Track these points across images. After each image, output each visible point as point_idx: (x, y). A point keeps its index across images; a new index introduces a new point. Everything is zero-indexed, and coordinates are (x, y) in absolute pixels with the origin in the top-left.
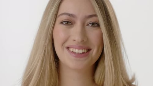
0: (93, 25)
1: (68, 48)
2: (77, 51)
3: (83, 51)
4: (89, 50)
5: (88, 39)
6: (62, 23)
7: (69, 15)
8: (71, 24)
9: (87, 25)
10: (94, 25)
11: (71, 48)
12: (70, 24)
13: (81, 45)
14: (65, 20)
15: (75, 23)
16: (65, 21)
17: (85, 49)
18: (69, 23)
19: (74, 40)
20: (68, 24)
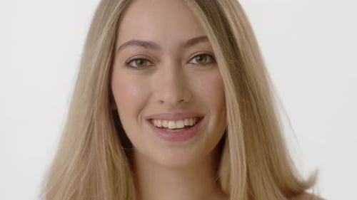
0: (201, 60)
1: (150, 120)
2: (171, 125)
3: (186, 123)
4: (199, 119)
5: (192, 95)
6: (128, 64)
7: (143, 44)
8: (151, 66)
9: (188, 62)
10: (203, 61)
11: (157, 119)
12: (148, 63)
13: (179, 111)
14: (136, 57)
15: (159, 61)
16: (136, 60)
17: (189, 118)
18: (144, 62)
19: (162, 101)
20: (144, 64)
